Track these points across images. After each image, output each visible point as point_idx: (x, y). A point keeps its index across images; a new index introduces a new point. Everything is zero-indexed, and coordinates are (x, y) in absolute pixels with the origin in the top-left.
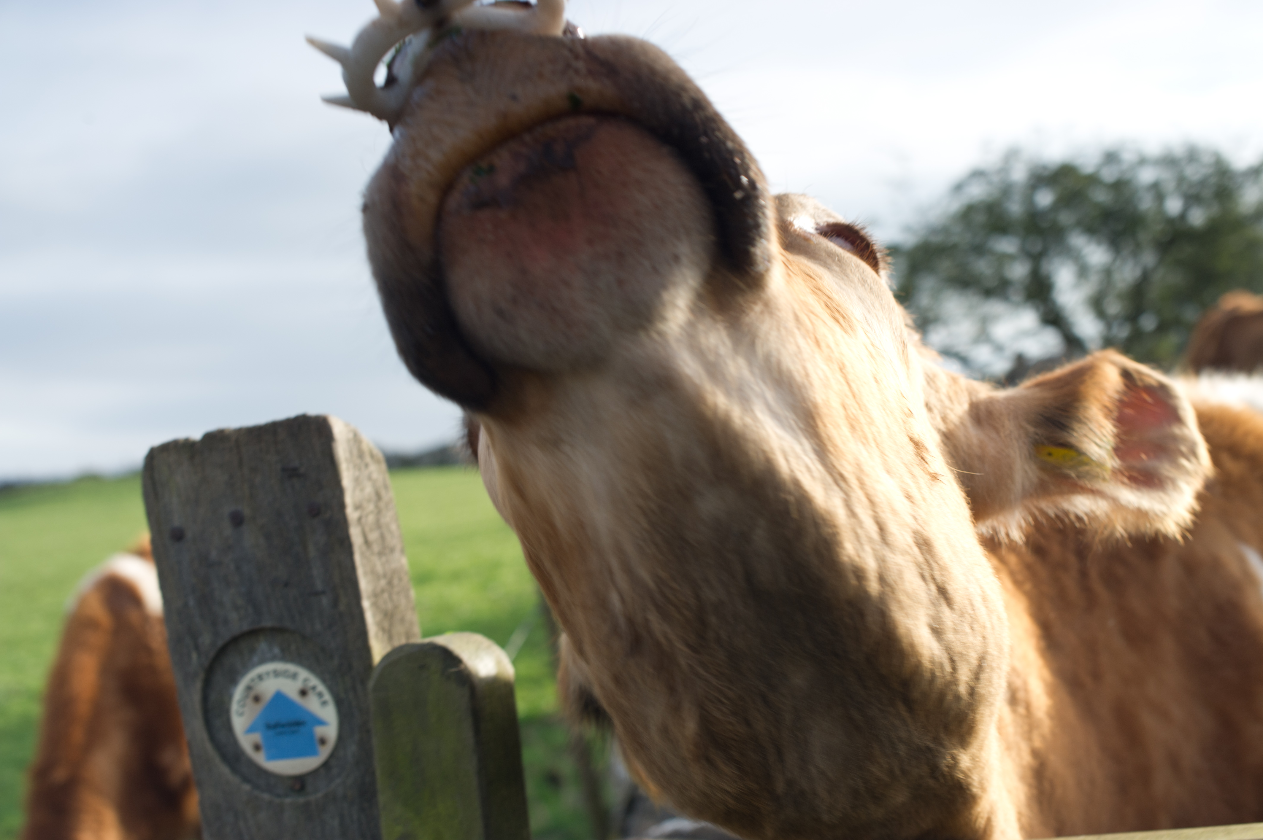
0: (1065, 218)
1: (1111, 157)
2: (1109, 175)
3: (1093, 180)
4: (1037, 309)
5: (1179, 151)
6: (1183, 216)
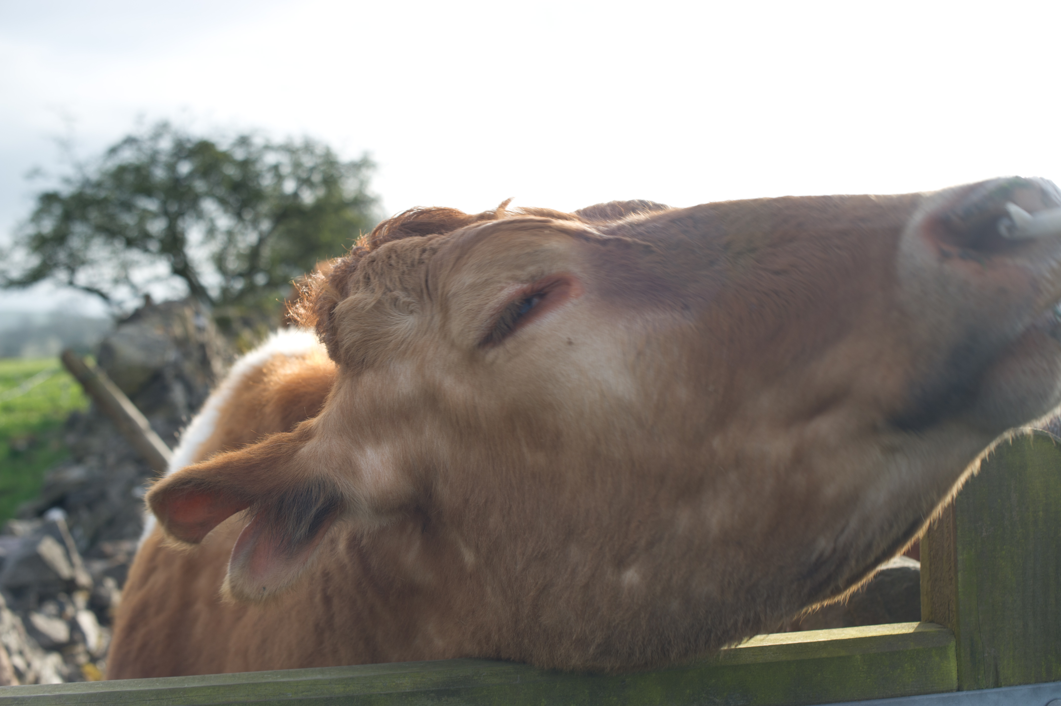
0: (200, 185)
1: (244, 141)
2: (239, 155)
3: (226, 157)
4: (169, 260)
5: (298, 142)
6: (295, 195)
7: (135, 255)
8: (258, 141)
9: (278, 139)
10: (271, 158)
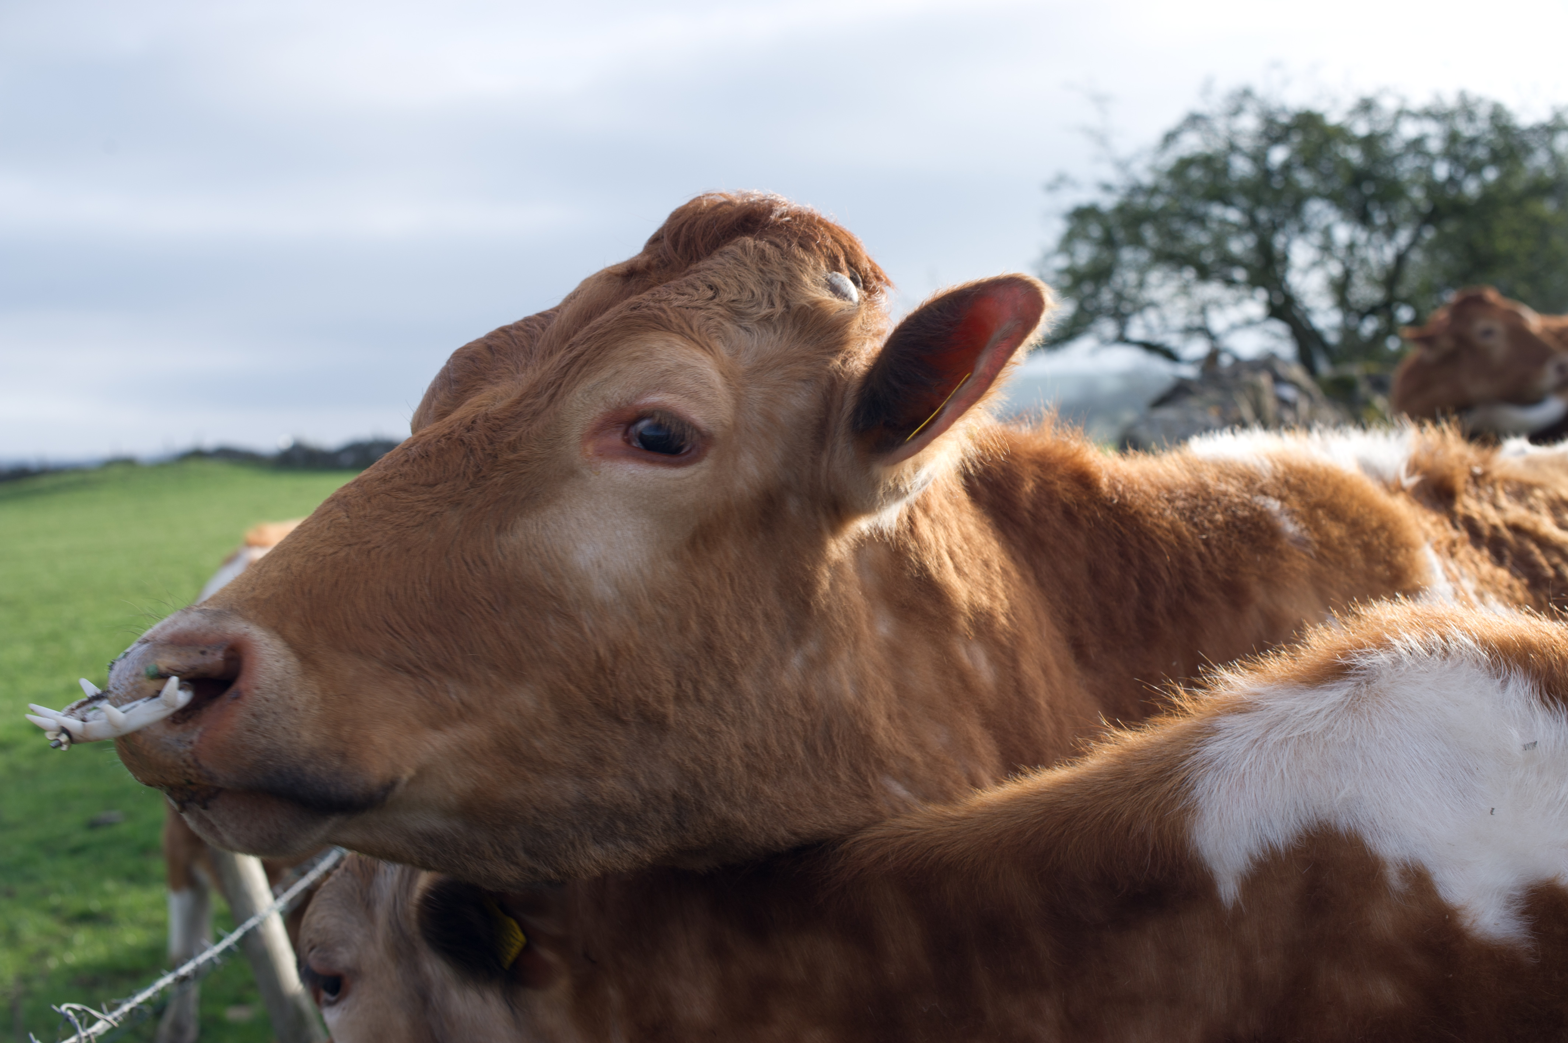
0: (1304, 179)
1: (1366, 106)
2: (1361, 128)
3: (1340, 133)
4: (1263, 295)
5: (1450, 101)
6: (1452, 183)
7: (1213, 290)
8: (1389, 104)
9: (1419, 100)
10: (1409, 130)
